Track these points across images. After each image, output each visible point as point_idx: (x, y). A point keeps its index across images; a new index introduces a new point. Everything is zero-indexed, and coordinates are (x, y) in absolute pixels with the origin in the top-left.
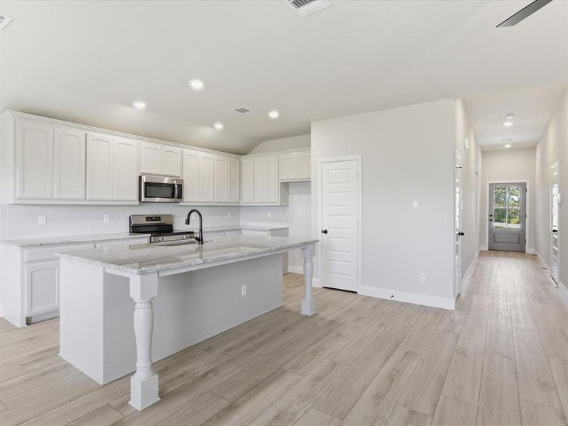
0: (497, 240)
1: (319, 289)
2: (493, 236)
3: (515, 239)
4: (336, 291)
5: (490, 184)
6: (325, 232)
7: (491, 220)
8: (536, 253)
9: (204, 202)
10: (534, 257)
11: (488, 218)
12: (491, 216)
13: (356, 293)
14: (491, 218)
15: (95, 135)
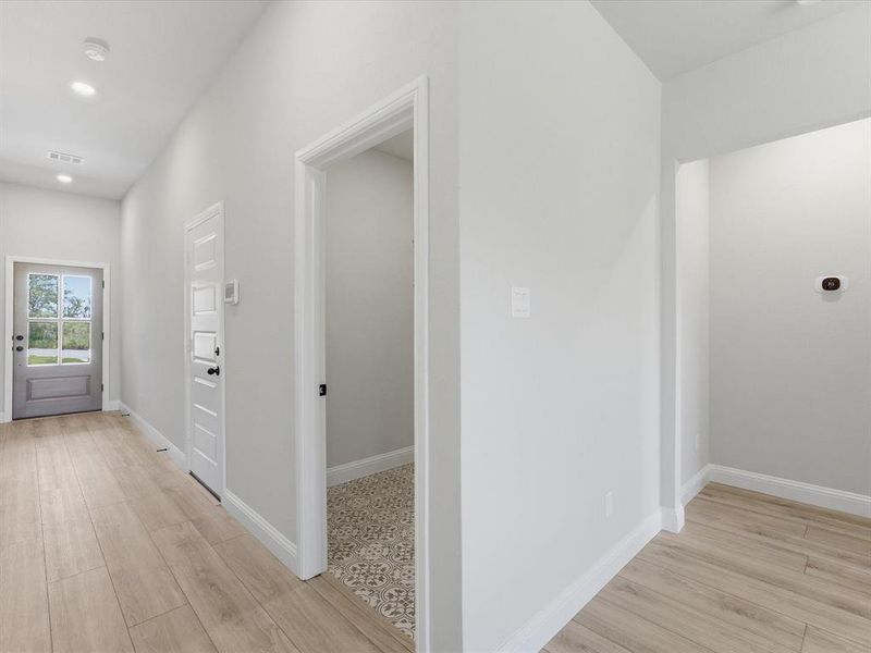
0: (36, 393)
2: (24, 386)
3: (80, 385)
5: (16, 264)
7: (19, 349)
8: (128, 410)
10: (122, 419)
11: (9, 343)
12: (20, 338)
14: (20, 344)
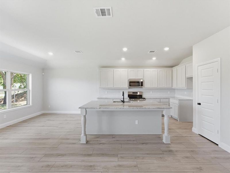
1: (197, 134)
4: (205, 139)
6: (200, 104)
9: (160, 87)
13: (218, 145)
15: (115, 70)
